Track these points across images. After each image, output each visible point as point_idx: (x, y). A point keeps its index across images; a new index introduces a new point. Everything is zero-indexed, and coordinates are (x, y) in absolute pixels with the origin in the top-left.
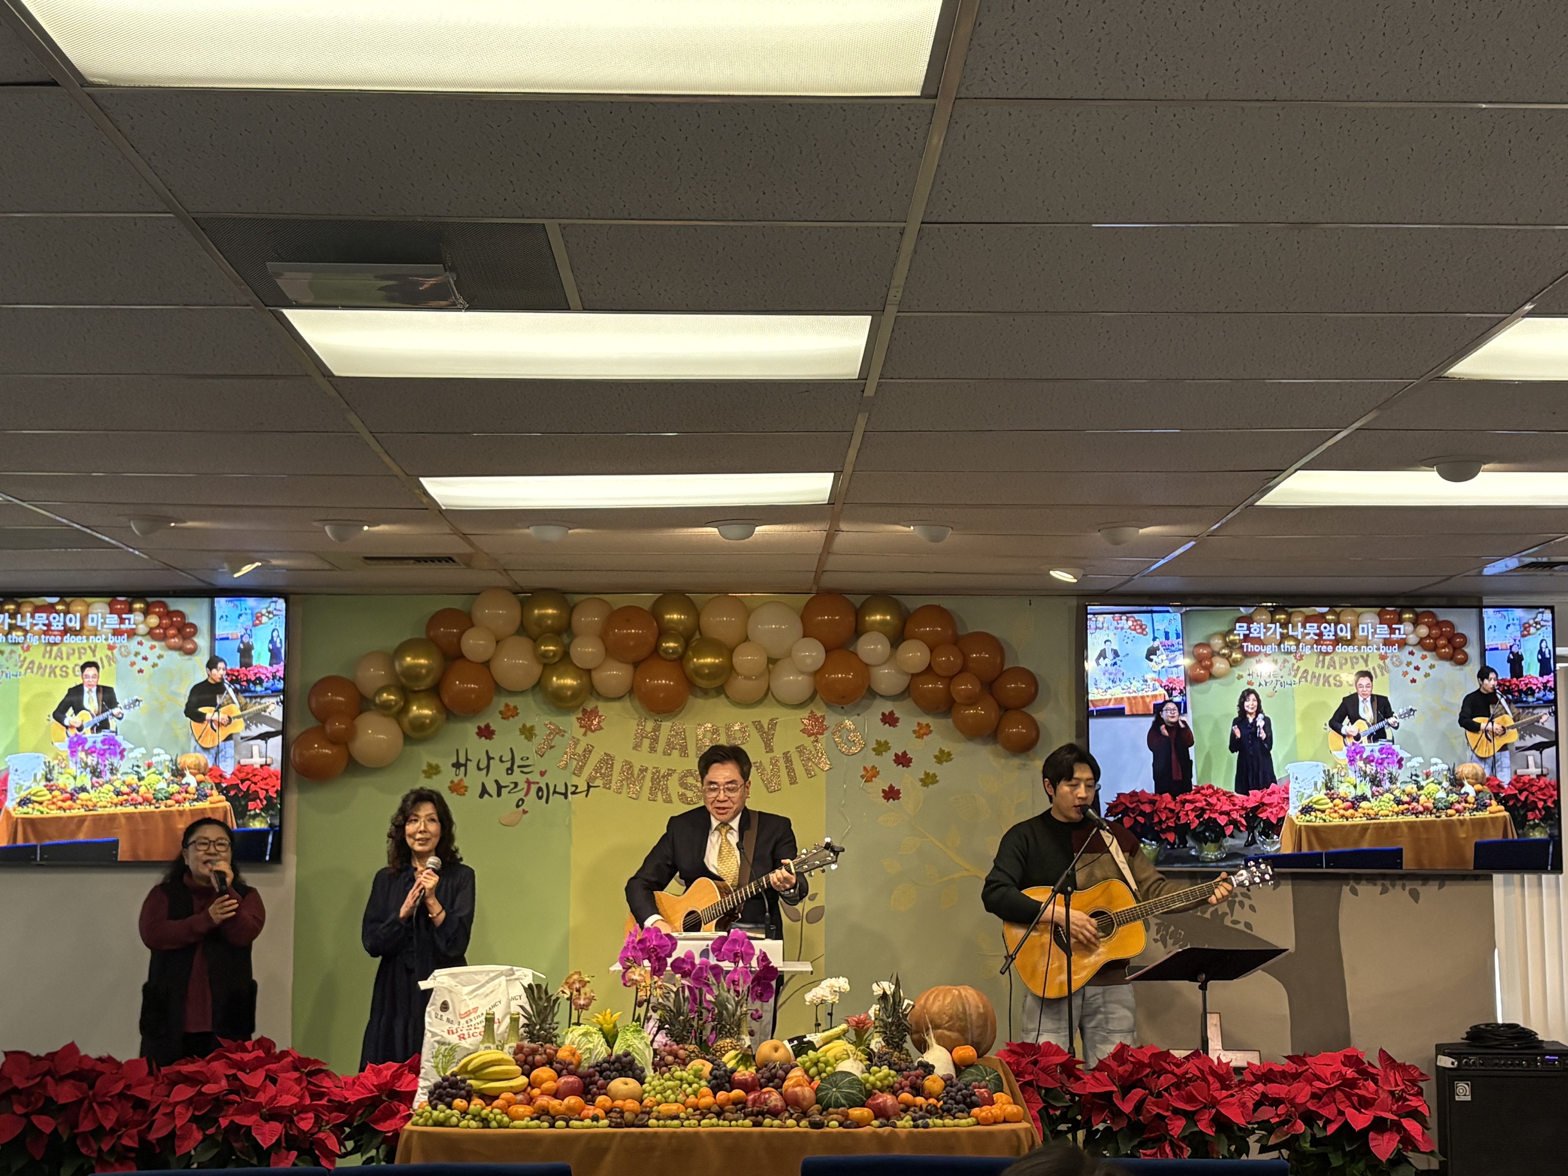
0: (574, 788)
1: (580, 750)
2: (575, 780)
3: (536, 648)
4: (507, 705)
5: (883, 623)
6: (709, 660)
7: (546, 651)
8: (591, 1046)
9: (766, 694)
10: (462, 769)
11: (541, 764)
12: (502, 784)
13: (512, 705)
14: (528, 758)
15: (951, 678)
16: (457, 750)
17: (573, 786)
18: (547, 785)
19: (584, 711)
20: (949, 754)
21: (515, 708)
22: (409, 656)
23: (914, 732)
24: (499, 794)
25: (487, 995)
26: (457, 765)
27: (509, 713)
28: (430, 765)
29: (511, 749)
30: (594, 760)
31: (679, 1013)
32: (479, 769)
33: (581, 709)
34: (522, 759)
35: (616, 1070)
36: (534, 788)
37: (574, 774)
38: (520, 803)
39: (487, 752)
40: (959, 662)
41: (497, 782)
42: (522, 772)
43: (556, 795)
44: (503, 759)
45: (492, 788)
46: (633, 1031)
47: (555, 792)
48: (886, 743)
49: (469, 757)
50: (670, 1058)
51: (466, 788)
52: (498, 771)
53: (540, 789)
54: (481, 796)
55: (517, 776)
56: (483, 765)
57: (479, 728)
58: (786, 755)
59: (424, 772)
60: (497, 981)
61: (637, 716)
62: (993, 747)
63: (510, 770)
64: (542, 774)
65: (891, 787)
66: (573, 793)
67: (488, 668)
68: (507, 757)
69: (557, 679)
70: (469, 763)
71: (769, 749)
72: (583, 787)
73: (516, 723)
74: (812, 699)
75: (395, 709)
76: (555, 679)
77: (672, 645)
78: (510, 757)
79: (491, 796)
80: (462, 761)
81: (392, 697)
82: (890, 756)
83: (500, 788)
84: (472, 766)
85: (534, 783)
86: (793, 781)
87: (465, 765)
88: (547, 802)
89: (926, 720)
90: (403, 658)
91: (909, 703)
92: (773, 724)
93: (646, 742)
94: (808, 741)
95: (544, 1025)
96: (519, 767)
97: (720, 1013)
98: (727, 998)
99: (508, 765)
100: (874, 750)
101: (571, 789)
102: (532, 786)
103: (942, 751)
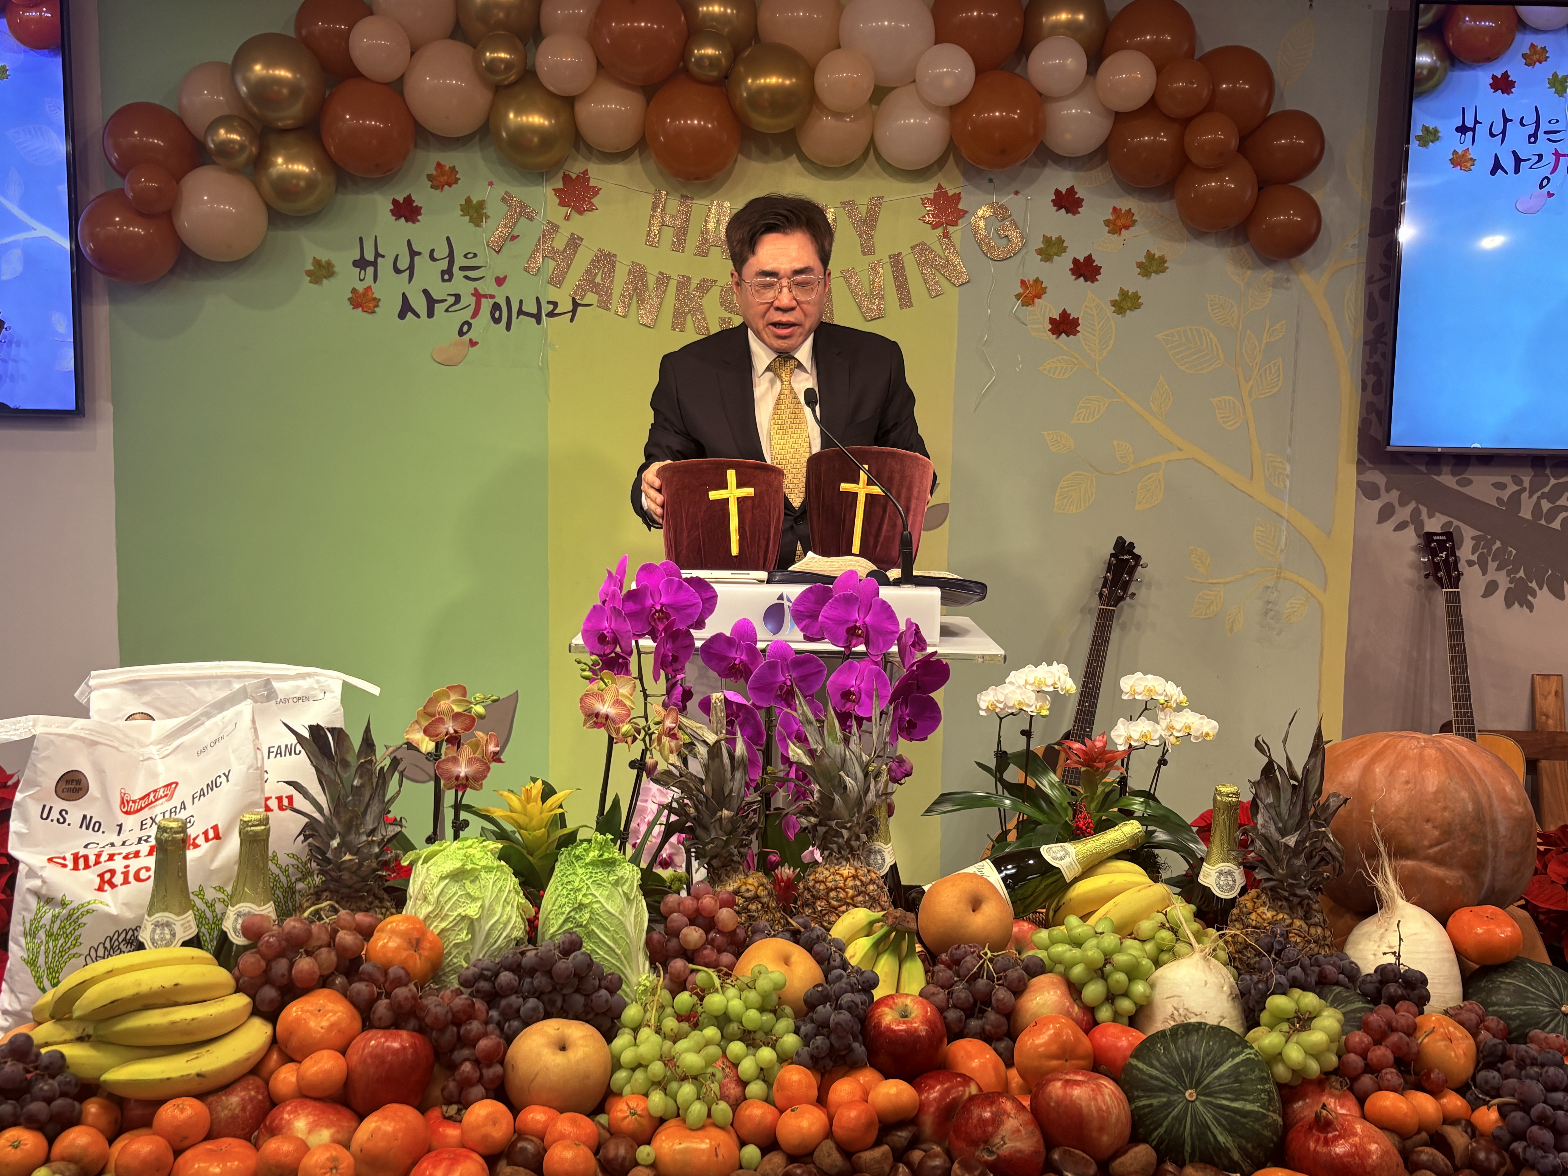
0: (551, 307)
1: (560, 242)
2: (553, 293)
3: (477, 57)
4: (439, 165)
5: (1070, 29)
6: (774, 80)
7: (493, 60)
8: (472, 910)
9: (865, 155)
10: (371, 270)
11: (495, 265)
12: (435, 297)
13: (448, 165)
14: (475, 255)
15: (1186, 122)
16: (361, 239)
17: (549, 302)
18: (508, 300)
19: (566, 178)
20: (1162, 260)
21: (453, 169)
22: (256, 61)
23: (1107, 223)
24: (431, 314)
25: (204, 750)
26: (361, 263)
27: (443, 179)
28: (317, 262)
29: (448, 239)
30: (583, 259)
31: (721, 798)
32: (397, 271)
33: (561, 174)
34: (465, 256)
35: (538, 994)
36: (486, 305)
37: (551, 282)
38: (465, 328)
39: (409, 242)
40: (1205, 93)
41: (426, 292)
42: (466, 277)
43: (521, 317)
44: (436, 255)
45: (419, 304)
46: (593, 863)
47: (520, 312)
48: (1060, 241)
49: (380, 251)
50: (693, 935)
51: (377, 302)
52: (428, 275)
53: (496, 307)
54: (402, 315)
55: (460, 284)
56: (404, 263)
57: (395, 202)
58: (896, 261)
59: (309, 273)
60: (229, 713)
61: (652, 189)
62: (1235, 249)
63: (447, 275)
64: (500, 281)
65: (1064, 314)
66: (551, 314)
67: (401, 93)
68: (442, 251)
69: (516, 115)
70: (380, 260)
71: (868, 249)
72: (565, 305)
73: (454, 195)
74: (940, 163)
75: (243, 158)
76: (511, 116)
77: (710, 51)
78: (446, 252)
79: (418, 316)
80: (369, 256)
81: (235, 137)
82: (1064, 263)
83: (431, 302)
84: (385, 265)
85: (485, 296)
86: (905, 300)
87: (374, 264)
88: (508, 327)
89: (1126, 203)
90: (250, 69)
91: (1101, 175)
92: (876, 205)
93: (669, 235)
94: (932, 237)
95: (352, 837)
96: (462, 269)
97: (827, 800)
98: (844, 760)
99: (444, 265)
100: (1039, 252)
101: (546, 308)
102: (483, 300)
103: (1150, 256)
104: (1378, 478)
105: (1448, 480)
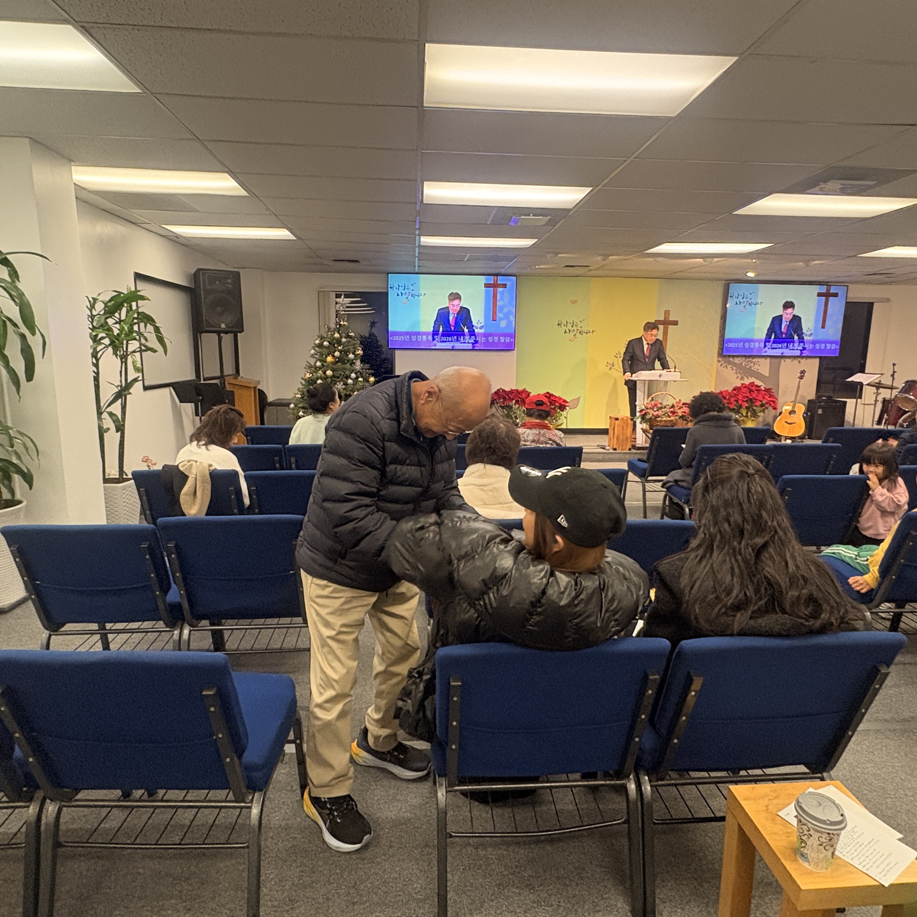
0: (589, 331)
11: (581, 325)
16: (559, 320)
18: (582, 330)
24: (569, 333)
26: (559, 325)
32: (564, 326)
38: (575, 335)
39: (567, 321)
41: (569, 329)
45: (568, 331)
47: (584, 332)
51: (561, 331)
52: (569, 326)
53: (580, 332)
54: (564, 333)
55: (575, 328)
56: (566, 324)
63: (572, 326)
64: (581, 327)
66: (589, 333)
68: (572, 322)
79: (567, 333)
83: (570, 331)
84: (562, 325)
88: (582, 335)
96: (575, 325)
102: (578, 331)
104: (720, 359)
105: (731, 359)
